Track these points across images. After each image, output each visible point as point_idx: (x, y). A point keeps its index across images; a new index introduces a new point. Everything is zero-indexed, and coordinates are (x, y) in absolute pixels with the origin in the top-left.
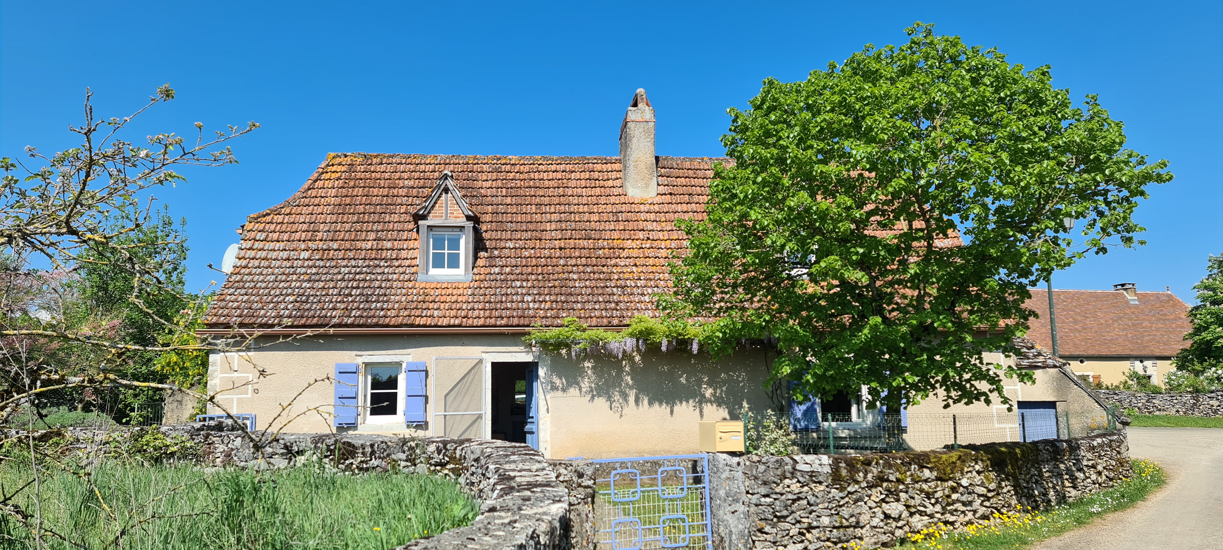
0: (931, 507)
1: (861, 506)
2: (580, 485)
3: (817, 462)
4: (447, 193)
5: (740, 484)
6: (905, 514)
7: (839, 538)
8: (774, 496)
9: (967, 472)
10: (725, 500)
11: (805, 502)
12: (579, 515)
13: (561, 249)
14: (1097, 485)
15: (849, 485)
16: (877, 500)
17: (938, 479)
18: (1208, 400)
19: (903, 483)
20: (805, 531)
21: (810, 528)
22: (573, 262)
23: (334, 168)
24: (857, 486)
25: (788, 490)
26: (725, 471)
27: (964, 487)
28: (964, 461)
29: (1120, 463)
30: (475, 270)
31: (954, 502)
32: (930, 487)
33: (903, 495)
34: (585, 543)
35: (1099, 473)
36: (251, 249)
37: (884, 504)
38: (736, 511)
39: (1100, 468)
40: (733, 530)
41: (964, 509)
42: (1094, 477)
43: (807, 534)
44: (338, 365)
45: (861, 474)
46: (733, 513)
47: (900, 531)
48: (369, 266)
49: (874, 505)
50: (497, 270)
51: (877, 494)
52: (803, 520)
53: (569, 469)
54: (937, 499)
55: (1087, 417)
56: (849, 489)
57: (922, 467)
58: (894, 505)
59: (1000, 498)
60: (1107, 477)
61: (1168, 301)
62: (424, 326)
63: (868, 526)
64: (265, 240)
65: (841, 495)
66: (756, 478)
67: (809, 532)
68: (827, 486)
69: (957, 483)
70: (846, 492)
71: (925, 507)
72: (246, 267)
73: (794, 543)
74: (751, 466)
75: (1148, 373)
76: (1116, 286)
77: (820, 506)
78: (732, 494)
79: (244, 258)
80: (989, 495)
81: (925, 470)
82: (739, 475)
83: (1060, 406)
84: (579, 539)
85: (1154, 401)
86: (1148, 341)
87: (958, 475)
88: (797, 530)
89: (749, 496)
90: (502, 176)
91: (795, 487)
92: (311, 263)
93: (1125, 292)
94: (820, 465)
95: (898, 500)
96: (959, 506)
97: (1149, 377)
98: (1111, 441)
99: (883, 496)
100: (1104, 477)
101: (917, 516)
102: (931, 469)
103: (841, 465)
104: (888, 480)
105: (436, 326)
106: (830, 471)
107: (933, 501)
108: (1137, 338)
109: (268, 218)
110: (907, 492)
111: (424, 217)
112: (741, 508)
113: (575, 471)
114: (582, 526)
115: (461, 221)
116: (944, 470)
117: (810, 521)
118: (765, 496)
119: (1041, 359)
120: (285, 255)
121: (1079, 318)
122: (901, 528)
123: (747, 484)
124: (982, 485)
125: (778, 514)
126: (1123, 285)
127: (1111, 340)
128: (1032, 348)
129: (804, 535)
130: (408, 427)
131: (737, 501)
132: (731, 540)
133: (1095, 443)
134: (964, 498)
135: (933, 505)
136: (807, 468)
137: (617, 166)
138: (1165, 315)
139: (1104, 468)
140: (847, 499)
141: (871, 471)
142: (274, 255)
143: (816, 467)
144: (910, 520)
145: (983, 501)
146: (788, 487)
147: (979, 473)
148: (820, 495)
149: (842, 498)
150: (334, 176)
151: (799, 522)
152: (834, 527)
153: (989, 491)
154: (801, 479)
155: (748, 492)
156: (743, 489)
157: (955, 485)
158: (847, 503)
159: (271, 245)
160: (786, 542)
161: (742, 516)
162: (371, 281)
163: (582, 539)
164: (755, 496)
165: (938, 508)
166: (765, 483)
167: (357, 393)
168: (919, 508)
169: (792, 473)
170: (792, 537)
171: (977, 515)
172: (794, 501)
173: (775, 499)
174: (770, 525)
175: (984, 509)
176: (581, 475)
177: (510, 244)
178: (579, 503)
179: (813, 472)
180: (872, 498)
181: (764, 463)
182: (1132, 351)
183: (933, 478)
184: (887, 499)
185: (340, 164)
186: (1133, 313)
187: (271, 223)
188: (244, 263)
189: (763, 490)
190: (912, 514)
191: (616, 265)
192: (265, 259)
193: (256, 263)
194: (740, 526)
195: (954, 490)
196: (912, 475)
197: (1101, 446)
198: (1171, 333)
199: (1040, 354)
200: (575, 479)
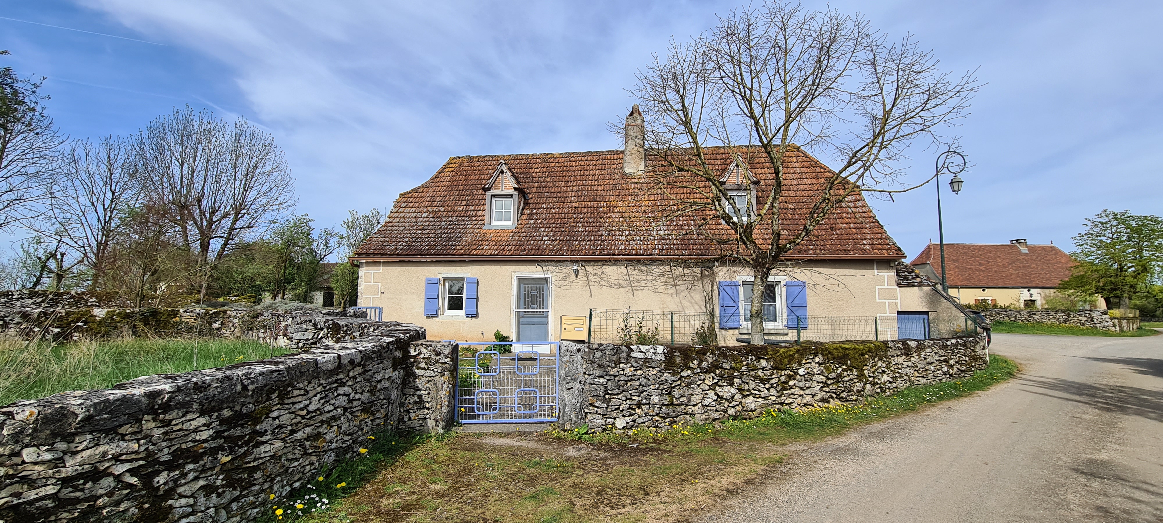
0: (766, 391)
1: (693, 388)
2: (437, 362)
3: (652, 351)
4: (503, 174)
5: (579, 366)
6: (738, 397)
7: (668, 414)
8: (607, 378)
9: (805, 364)
10: (564, 379)
11: (638, 383)
12: (435, 384)
13: (575, 208)
14: (948, 376)
15: (682, 370)
16: (710, 384)
17: (773, 368)
18: (1077, 316)
19: (738, 371)
20: (634, 407)
21: (639, 405)
22: (582, 216)
23: (451, 166)
24: (689, 372)
25: (622, 372)
26: (565, 355)
27: (801, 376)
28: (802, 354)
29: (974, 359)
30: (519, 222)
31: (791, 388)
32: (765, 374)
33: (737, 381)
34: (439, 407)
35: (952, 366)
36: (397, 212)
37: (717, 388)
38: (572, 388)
39: (952, 362)
40: (567, 403)
41: (802, 392)
42: (945, 369)
43: (637, 409)
44: (427, 279)
45: (695, 362)
46: (569, 389)
47: (733, 409)
48: (458, 221)
49: (707, 388)
50: (532, 221)
51: (710, 380)
52: (634, 398)
53: (429, 349)
54: (772, 384)
55: (953, 324)
56: (682, 374)
57: (759, 359)
58: (726, 389)
59: (840, 385)
60: (958, 369)
61: (1052, 251)
62: (476, 255)
63: (700, 404)
64: (405, 207)
65: (673, 378)
66: (592, 362)
67: (639, 408)
68: (660, 371)
69: (795, 373)
70: (679, 376)
71: (759, 391)
72: (392, 222)
73: (623, 416)
74: (589, 352)
75: (1033, 298)
76: (1012, 241)
77: (651, 387)
78: (571, 374)
79: (392, 217)
80: (829, 382)
81: (762, 361)
82: (578, 358)
83: (932, 315)
84: (435, 403)
85: (1034, 316)
86: (1034, 277)
87: (795, 365)
88: (627, 406)
89: (586, 376)
90: (547, 165)
91: (629, 371)
92: (427, 219)
93: (1018, 245)
94: (655, 353)
95: (732, 385)
96: (796, 391)
97: (1034, 301)
98: (966, 342)
99: (716, 381)
100: (956, 370)
101: (751, 397)
102: (767, 360)
103: (675, 354)
104: (722, 368)
105: (483, 255)
106: (663, 359)
107: (767, 386)
108: (1026, 276)
109: (410, 195)
110: (741, 378)
111: (489, 189)
112: (577, 386)
113: (434, 351)
114: (437, 393)
115: (511, 191)
116: (780, 361)
117: (640, 399)
118: (600, 377)
119: (918, 280)
120: (414, 215)
121: (983, 262)
122: (733, 407)
123: (584, 366)
124: (822, 373)
125: (609, 392)
126: (1017, 240)
127: (1007, 276)
128: (913, 272)
129: (634, 410)
130: (468, 317)
131: (575, 380)
132: (564, 411)
133: (949, 343)
134: (801, 384)
135: (768, 389)
136: (641, 355)
137: (621, 156)
138: (1049, 260)
139: (956, 362)
140: (679, 382)
141: (706, 360)
142: (408, 215)
143: (650, 355)
144: (743, 401)
145: (822, 387)
146: (623, 370)
147: (819, 364)
148: (651, 378)
149: (674, 381)
150: (451, 169)
151: (631, 399)
152: (663, 405)
153: (828, 379)
154: (634, 364)
155: (585, 373)
156: (581, 370)
157: (792, 373)
158: (680, 385)
159: (408, 210)
160: (615, 415)
161: (577, 392)
162: (456, 229)
163: (437, 403)
164: (591, 377)
165: (773, 392)
166: (600, 366)
167: (438, 296)
168: (752, 391)
169: (627, 359)
170: (622, 411)
171: (816, 398)
172: (626, 381)
173: (608, 380)
174: (601, 400)
175: (824, 393)
176: (438, 354)
177: (544, 206)
178: (436, 376)
179: (646, 358)
180: (706, 382)
181: (601, 351)
182: (1021, 283)
183: (769, 367)
184: (720, 383)
185: (455, 163)
186: (1023, 259)
187: (411, 197)
188: (391, 220)
189: (598, 372)
190: (745, 396)
191: (609, 217)
192: (404, 217)
193: (398, 220)
194: (574, 400)
195: (790, 377)
196: (748, 364)
197: (956, 346)
198: (1053, 272)
199: (917, 276)
200: (433, 357)
